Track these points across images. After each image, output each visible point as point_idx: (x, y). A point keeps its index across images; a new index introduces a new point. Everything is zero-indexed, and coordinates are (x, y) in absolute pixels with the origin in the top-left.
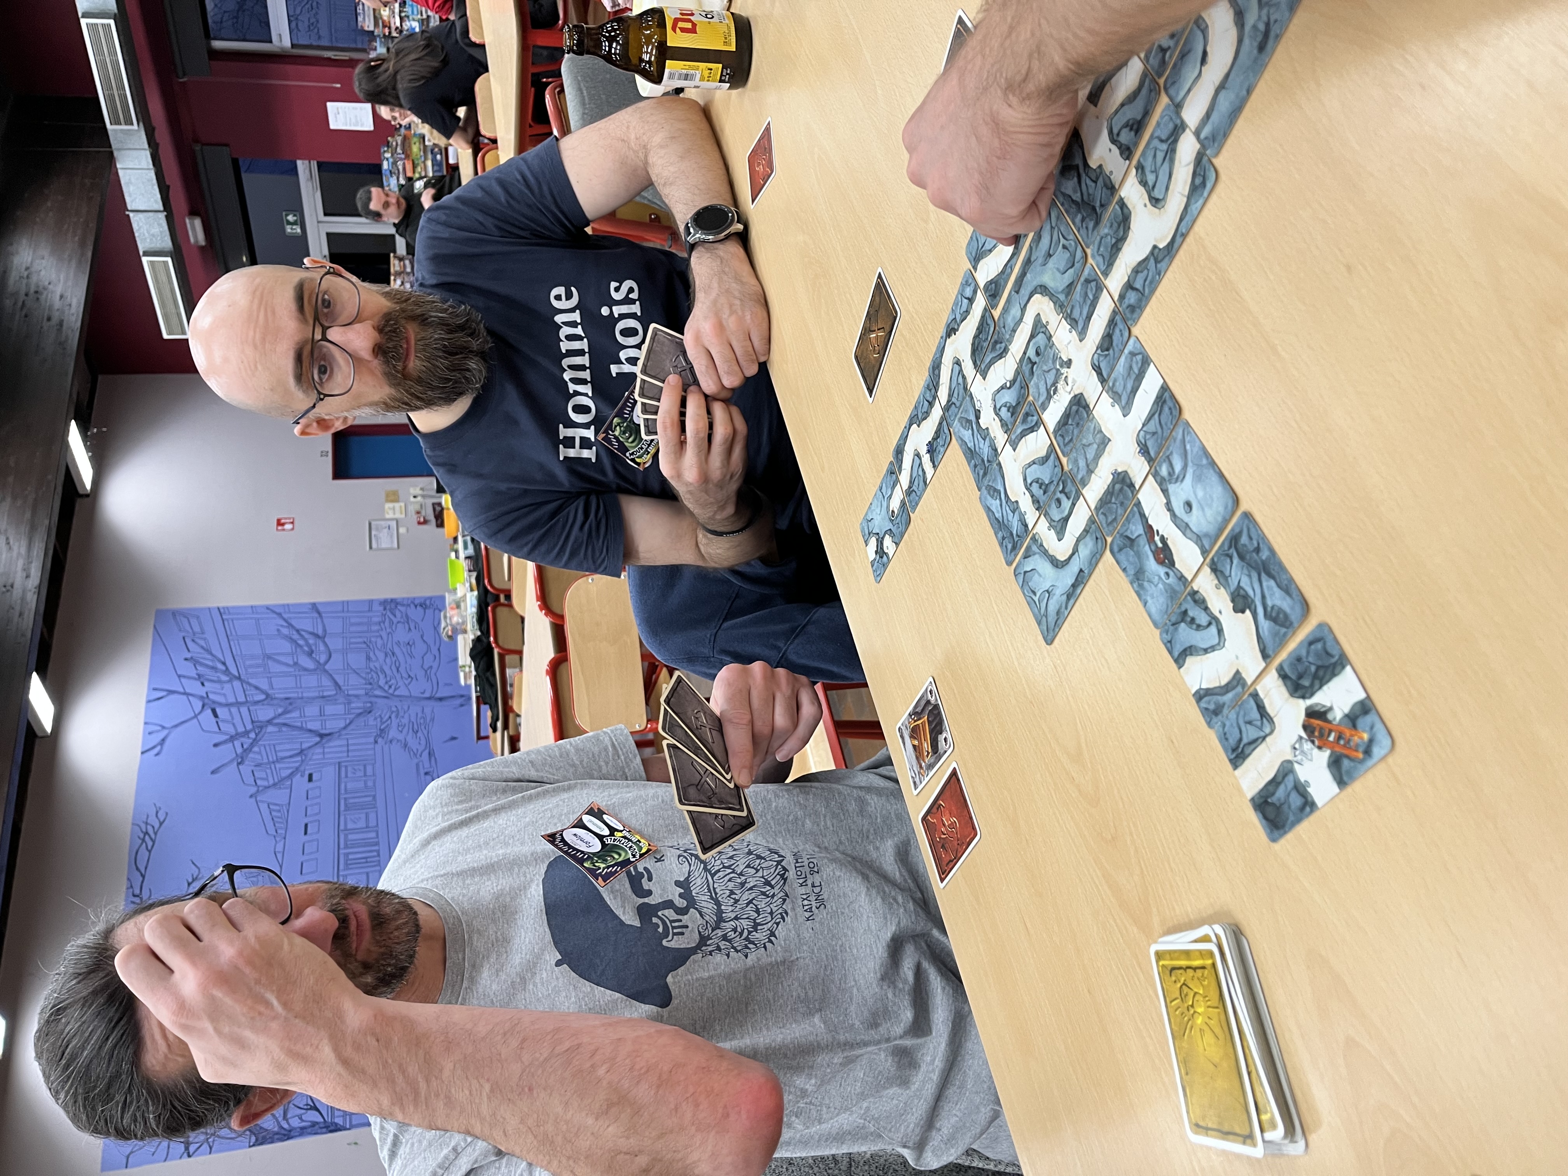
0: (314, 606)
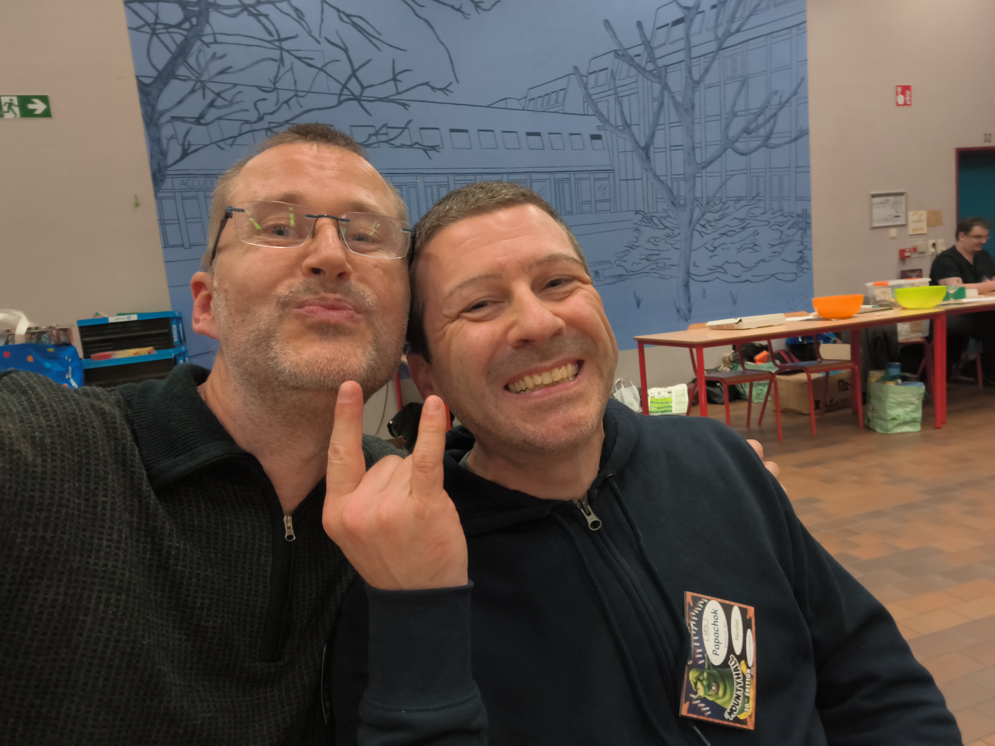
0: (804, 133)
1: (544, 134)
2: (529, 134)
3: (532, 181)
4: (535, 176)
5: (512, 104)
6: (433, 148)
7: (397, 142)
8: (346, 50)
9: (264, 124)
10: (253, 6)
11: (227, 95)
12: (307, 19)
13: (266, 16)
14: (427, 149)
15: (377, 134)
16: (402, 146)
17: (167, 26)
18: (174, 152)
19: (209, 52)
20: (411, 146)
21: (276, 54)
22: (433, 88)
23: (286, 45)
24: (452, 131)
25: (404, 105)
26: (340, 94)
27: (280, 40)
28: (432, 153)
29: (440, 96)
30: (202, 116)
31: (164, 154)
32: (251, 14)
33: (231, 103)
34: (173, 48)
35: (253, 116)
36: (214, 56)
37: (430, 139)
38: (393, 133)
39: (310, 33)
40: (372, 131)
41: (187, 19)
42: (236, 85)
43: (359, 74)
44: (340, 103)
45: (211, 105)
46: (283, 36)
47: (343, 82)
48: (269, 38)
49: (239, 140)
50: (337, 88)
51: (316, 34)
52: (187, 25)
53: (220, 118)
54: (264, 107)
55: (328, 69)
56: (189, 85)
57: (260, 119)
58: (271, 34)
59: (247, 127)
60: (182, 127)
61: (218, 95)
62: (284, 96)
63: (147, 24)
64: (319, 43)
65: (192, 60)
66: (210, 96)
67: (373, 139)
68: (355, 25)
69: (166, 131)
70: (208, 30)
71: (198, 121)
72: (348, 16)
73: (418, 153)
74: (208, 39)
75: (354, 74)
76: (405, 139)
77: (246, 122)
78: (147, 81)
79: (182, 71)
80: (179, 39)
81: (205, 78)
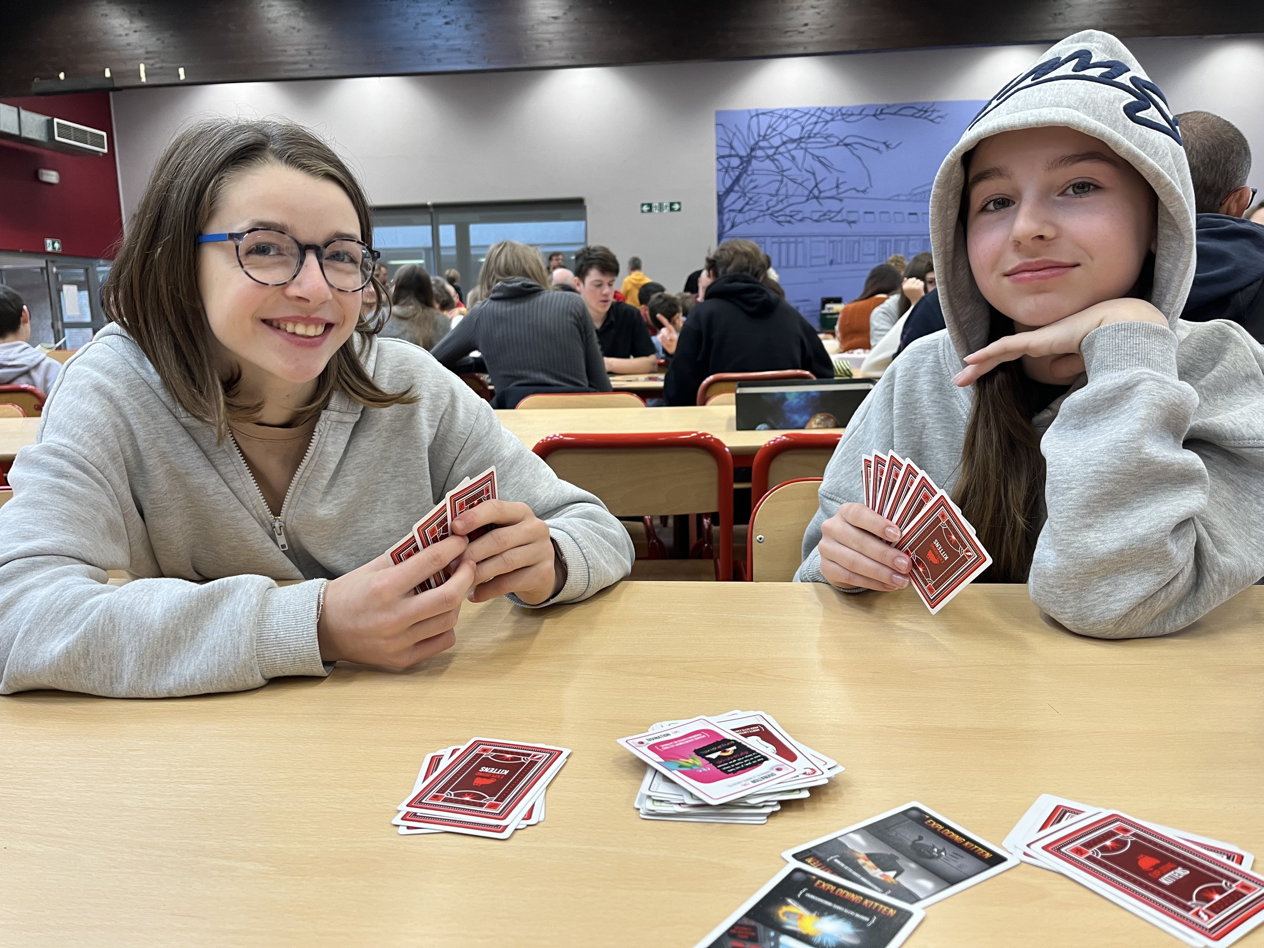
1: (920, 214)
2: (910, 214)
3: (909, 240)
4: (911, 237)
5: (902, 198)
6: (854, 222)
7: (834, 219)
8: (814, 174)
9: (769, 212)
10: (771, 156)
11: (754, 199)
12: (797, 159)
13: (777, 160)
14: (850, 223)
15: (824, 215)
16: (837, 221)
17: (733, 168)
18: (728, 225)
19: (749, 179)
20: (842, 221)
21: (779, 178)
22: (858, 191)
23: (785, 173)
24: (866, 213)
25: (841, 200)
26: (809, 196)
27: (783, 171)
28: (853, 225)
29: (861, 195)
30: (742, 209)
31: (723, 227)
32: (771, 160)
33: (756, 202)
34: (734, 178)
35: (765, 208)
36: (751, 181)
37: (852, 217)
38: (833, 215)
39: (797, 167)
40: (822, 213)
41: (742, 164)
42: (758, 194)
43: (820, 186)
44: (808, 200)
45: (747, 204)
46: (784, 168)
47: (810, 189)
48: (777, 170)
49: (758, 220)
50: (806, 193)
51: (800, 167)
52: (741, 167)
53: (750, 210)
54: (771, 204)
55: (804, 184)
56: (739, 194)
57: (768, 209)
58: (778, 168)
59: (761, 214)
60: (733, 214)
61: (751, 199)
62: (781, 198)
63: (724, 168)
64: (801, 171)
65: (741, 183)
66: (747, 199)
67: (822, 218)
68: (821, 162)
69: (726, 217)
70: (750, 168)
71: (740, 211)
72: (817, 157)
73: (845, 225)
74: (749, 173)
75: (816, 186)
76: (839, 218)
77: (761, 211)
78: (721, 193)
79: (736, 188)
80: (737, 173)
81: (746, 191)
